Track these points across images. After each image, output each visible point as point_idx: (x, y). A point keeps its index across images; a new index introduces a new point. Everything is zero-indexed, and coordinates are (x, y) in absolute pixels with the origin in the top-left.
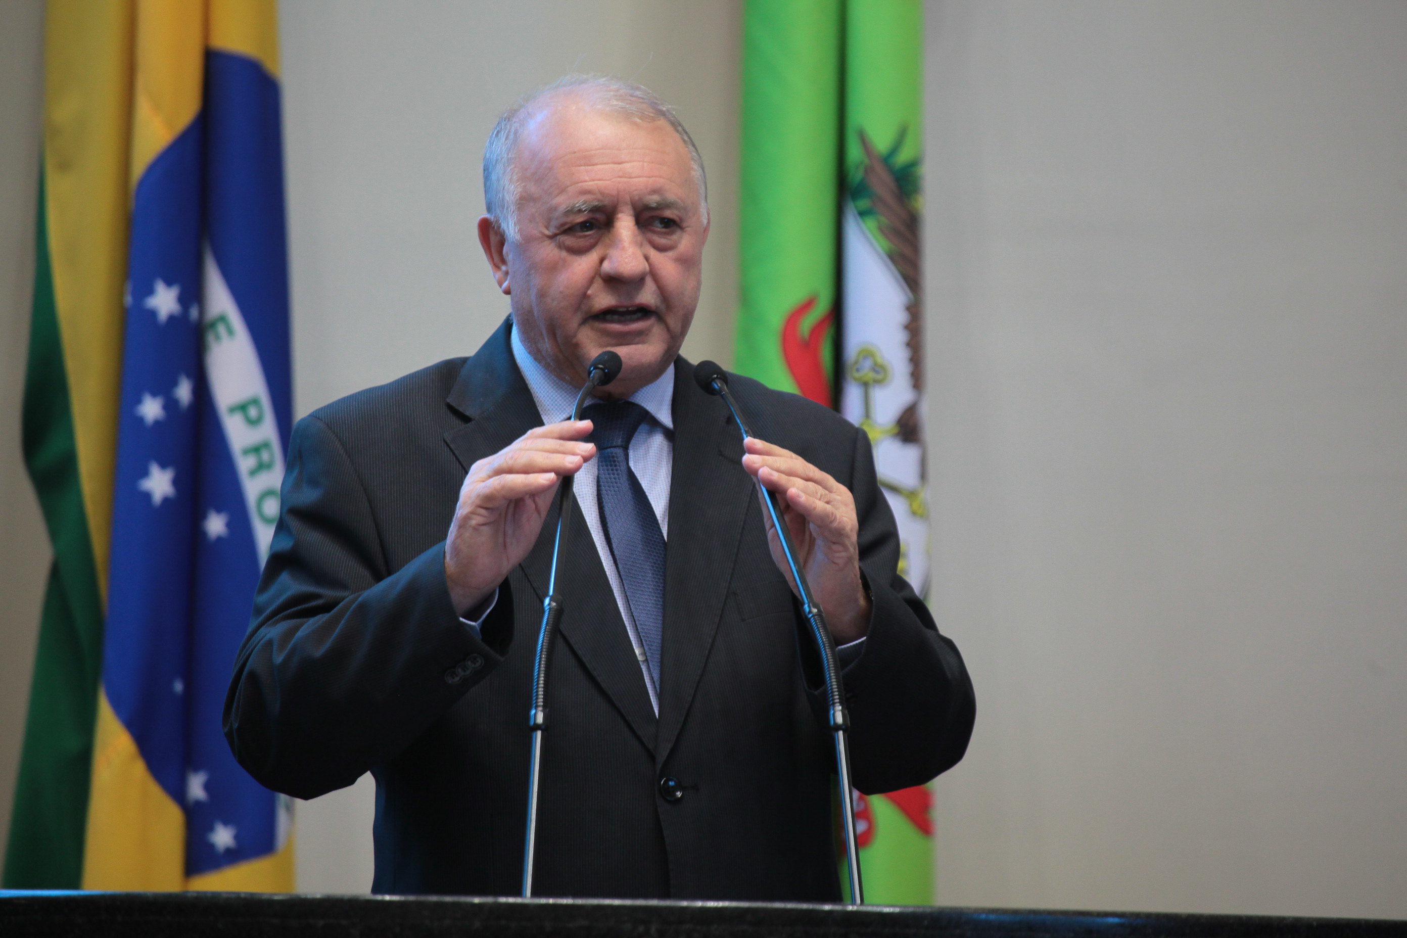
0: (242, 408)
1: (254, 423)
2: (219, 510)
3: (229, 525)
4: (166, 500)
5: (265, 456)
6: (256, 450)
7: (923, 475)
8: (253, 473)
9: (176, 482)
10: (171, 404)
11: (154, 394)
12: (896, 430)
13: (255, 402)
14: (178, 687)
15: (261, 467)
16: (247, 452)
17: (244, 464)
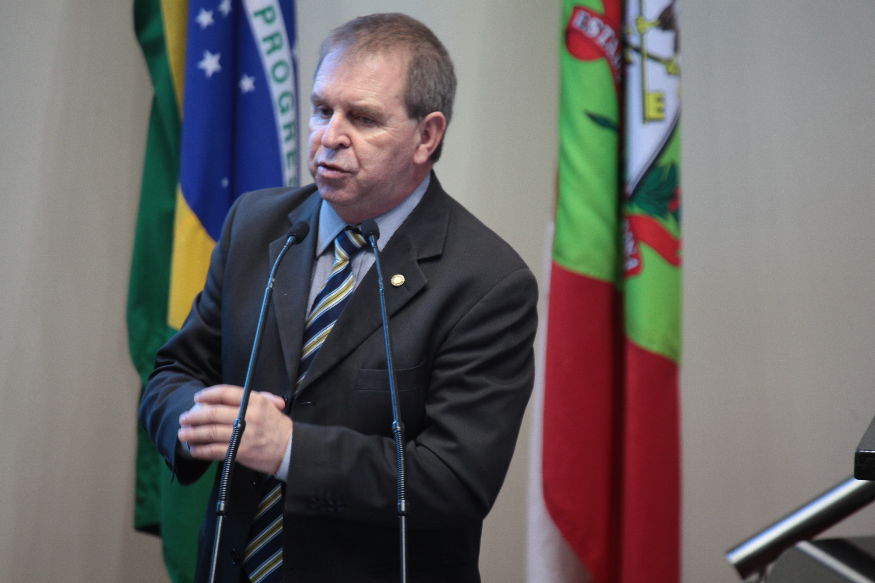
0: (262, 13)
1: (269, 21)
2: (249, 75)
3: (255, 84)
4: (215, 74)
5: (277, 41)
6: (271, 38)
7: (676, 48)
8: (270, 52)
9: (221, 62)
10: (217, 15)
11: (207, 10)
12: (658, 23)
13: (269, 9)
14: (225, 183)
15: (275, 48)
16: (266, 39)
17: (264, 47)
